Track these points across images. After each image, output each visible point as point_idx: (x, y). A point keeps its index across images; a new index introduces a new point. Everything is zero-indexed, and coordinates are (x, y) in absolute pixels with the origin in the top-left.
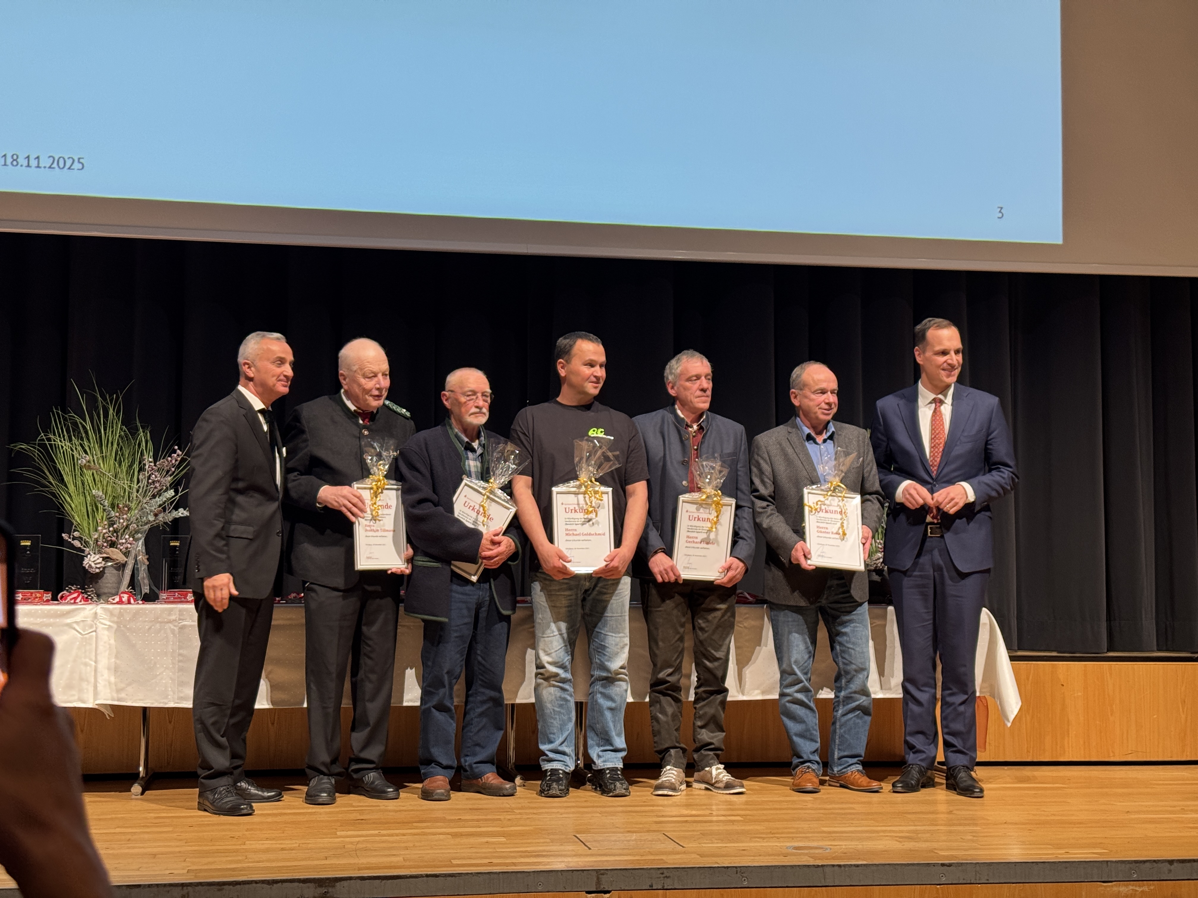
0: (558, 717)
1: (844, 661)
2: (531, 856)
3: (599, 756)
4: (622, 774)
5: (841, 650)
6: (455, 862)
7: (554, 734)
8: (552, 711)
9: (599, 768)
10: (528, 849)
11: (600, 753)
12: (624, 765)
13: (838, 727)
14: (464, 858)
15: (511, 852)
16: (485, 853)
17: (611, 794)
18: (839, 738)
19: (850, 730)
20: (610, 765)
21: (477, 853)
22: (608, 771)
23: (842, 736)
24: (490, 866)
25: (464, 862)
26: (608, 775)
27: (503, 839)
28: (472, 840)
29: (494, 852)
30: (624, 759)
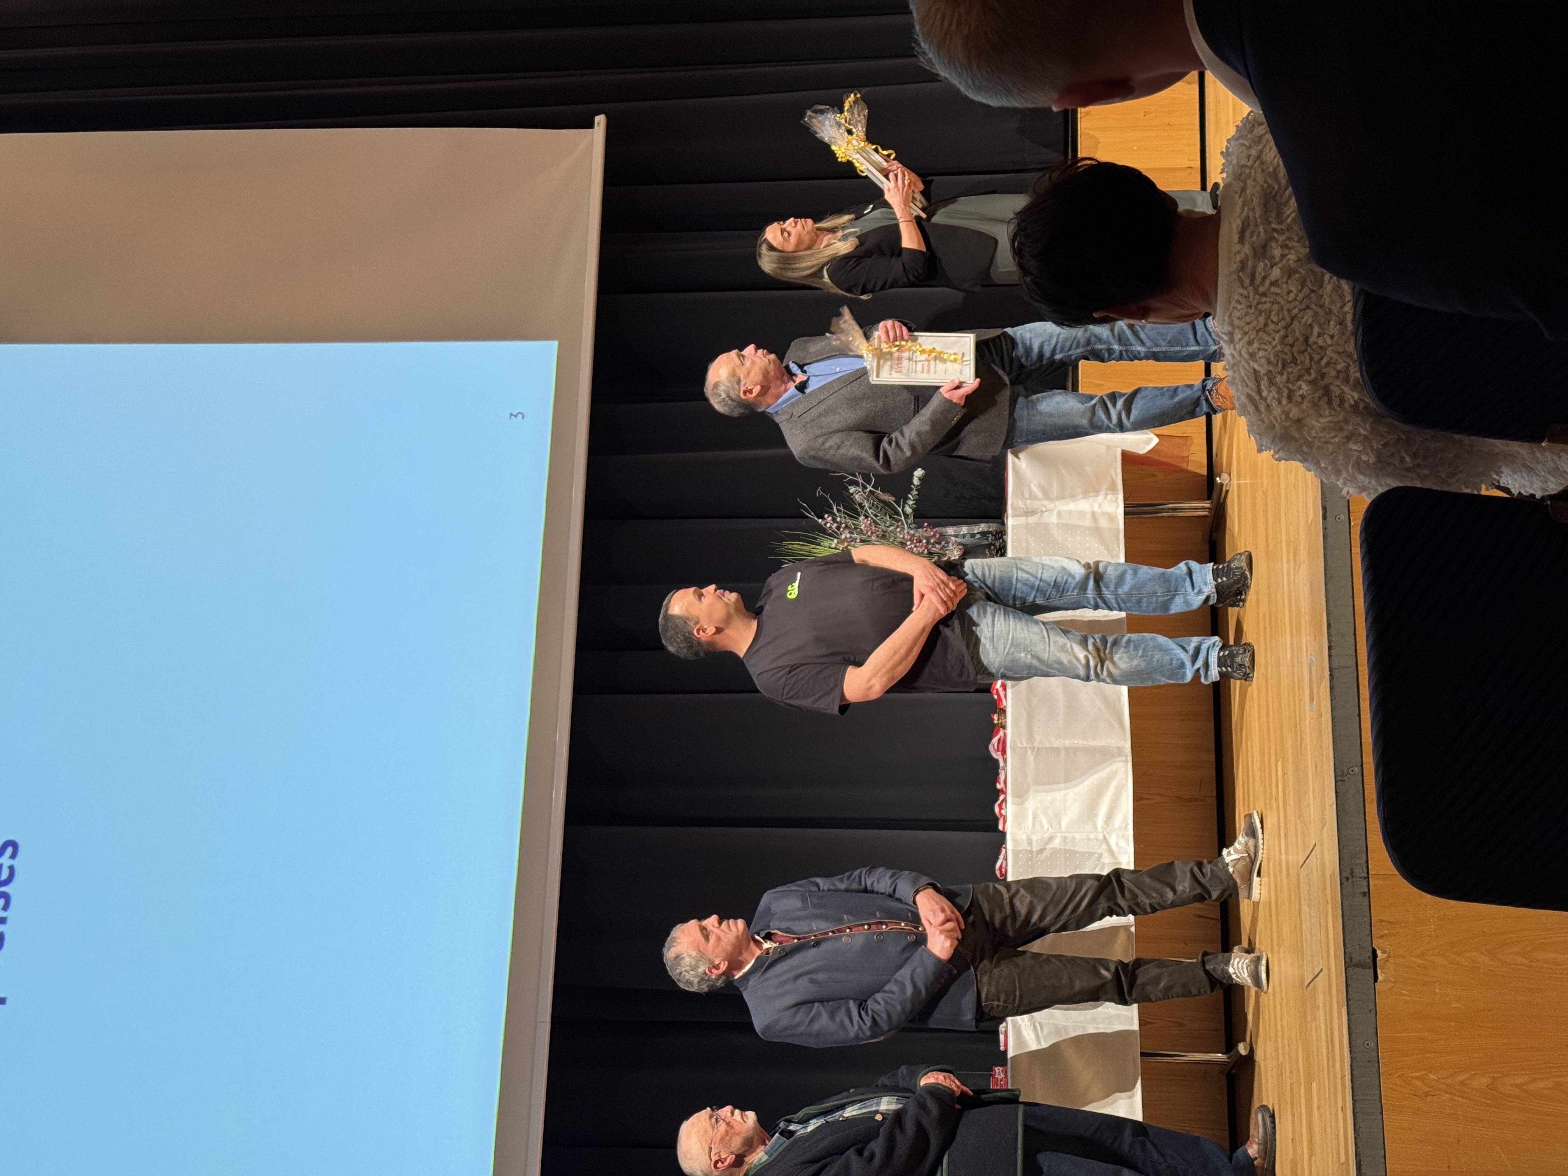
0: (1150, 653)
1: (1074, 346)
2: (1333, 1051)
3: (1200, 592)
4: (1220, 563)
5: (1061, 352)
6: (1343, 1160)
7: (1172, 660)
8: (1142, 659)
9: (1214, 590)
10: (1325, 1055)
11: (1196, 591)
12: (1210, 562)
13: (1158, 349)
14: (1338, 1144)
15: (1329, 1078)
16: (1331, 1114)
17: (1247, 573)
18: (1172, 346)
19: (1161, 335)
20: (1210, 576)
21: (1331, 1126)
22: (1219, 580)
23: (1170, 342)
24: (1346, 1110)
25: (1342, 1145)
26: (1225, 579)
27: (1314, 1084)
28: (1317, 1129)
29: (1330, 1101)
30: (1201, 561)
